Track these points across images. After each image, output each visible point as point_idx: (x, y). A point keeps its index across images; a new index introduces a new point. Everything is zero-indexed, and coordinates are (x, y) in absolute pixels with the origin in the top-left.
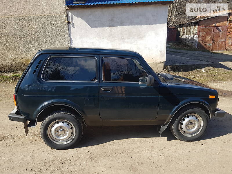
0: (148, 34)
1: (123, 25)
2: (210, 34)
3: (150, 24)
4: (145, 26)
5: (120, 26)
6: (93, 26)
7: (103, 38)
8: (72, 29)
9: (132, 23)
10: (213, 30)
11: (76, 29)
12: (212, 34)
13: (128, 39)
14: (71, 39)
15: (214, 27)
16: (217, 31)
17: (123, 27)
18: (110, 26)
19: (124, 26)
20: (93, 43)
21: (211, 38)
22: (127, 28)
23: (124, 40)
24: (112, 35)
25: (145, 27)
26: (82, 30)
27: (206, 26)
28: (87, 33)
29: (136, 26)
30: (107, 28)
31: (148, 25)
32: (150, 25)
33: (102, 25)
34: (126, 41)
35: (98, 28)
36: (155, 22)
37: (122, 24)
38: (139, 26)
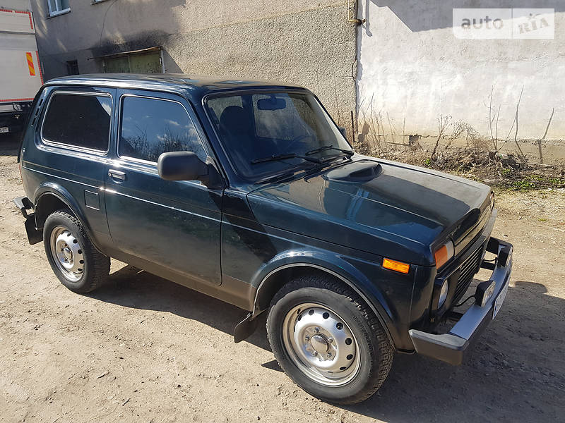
8: (365, 40)
11: (375, 38)
14: (359, 65)
20: (411, 73)
23: (507, 63)
24: (469, 49)
26: (388, 40)
33: (443, 22)
34: (512, 65)
35: (431, 30)
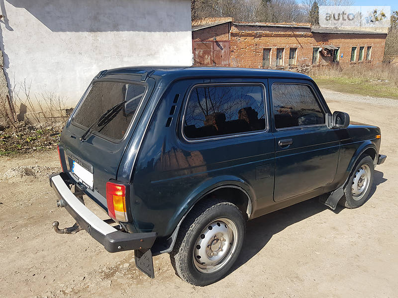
0: (163, 49)
1: (118, 30)
2: (209, 53)
3: (164, 31)
4: (158, 33)
5: (112, 31)
6: (55, 28)
7: (80, 54)
8: (5, 33)
9: (133, 27)
10: (212, 47)
11: (17, 32)
12: (212, 53)
13: (129, 56)
14: (4, 55)
15: (213, 41)
16: (218, 48)
17: (118, 32)
18: (92, 30)
19: (121, 32)
21: (211, 59)
22: (125, 35)
23: (122, 58)
24: (98, 48)
25: (157, 35)
26: (31, 36)
27: (203, 41)
28: (42, 42)
29: (142, 32)
30: (86, 34)
31: (162, 33)
32: (165, 33)
33: (76, 28)
35: (68, 33)
36: (173, 28)
37: (116, 27)
38: (147, 33)
